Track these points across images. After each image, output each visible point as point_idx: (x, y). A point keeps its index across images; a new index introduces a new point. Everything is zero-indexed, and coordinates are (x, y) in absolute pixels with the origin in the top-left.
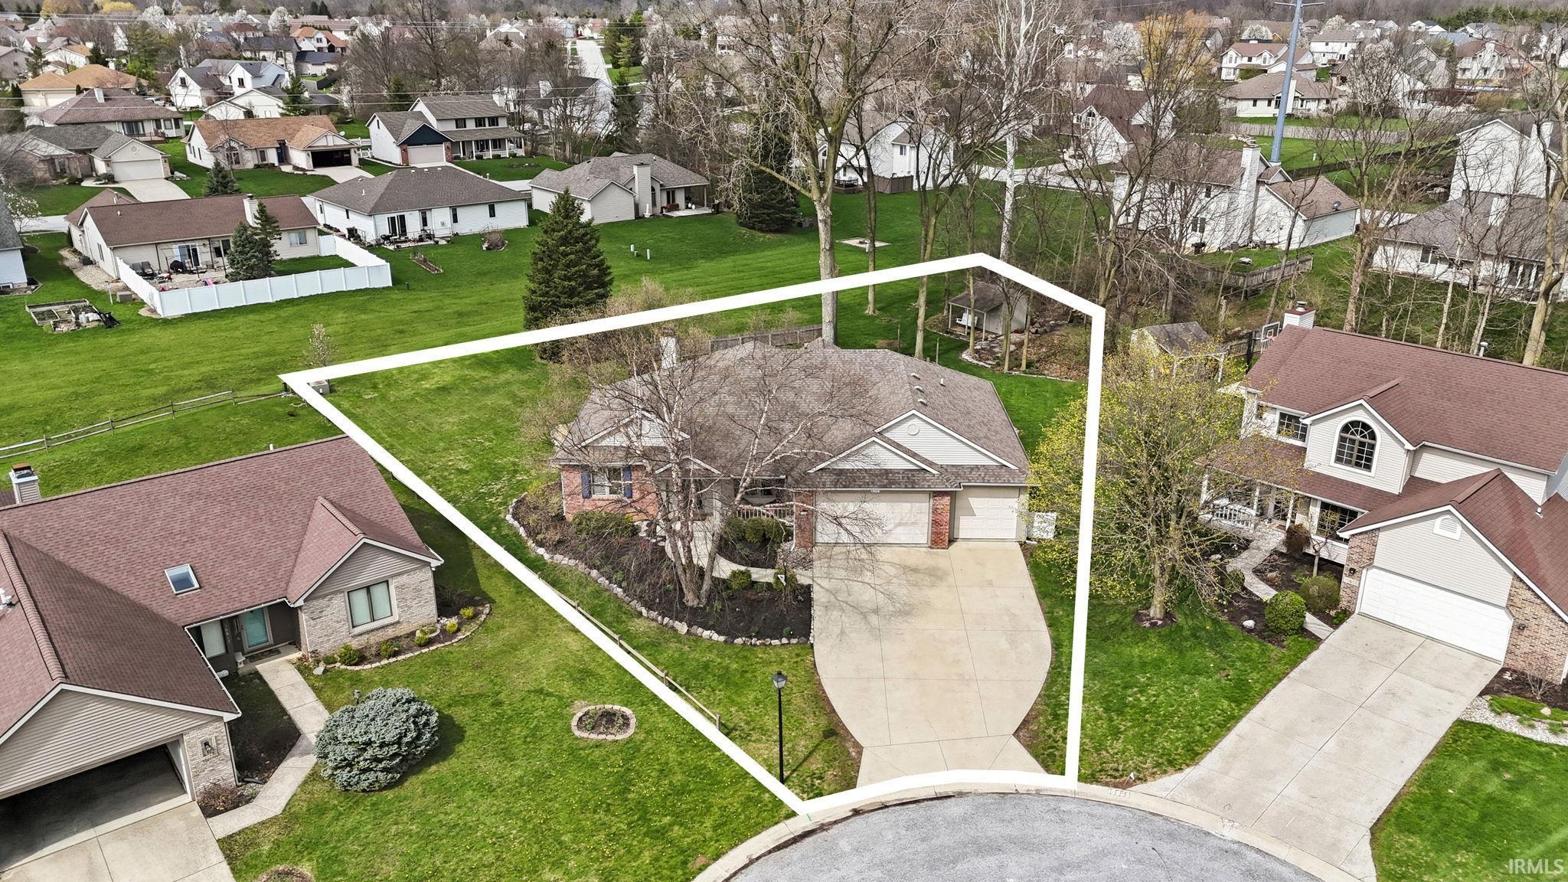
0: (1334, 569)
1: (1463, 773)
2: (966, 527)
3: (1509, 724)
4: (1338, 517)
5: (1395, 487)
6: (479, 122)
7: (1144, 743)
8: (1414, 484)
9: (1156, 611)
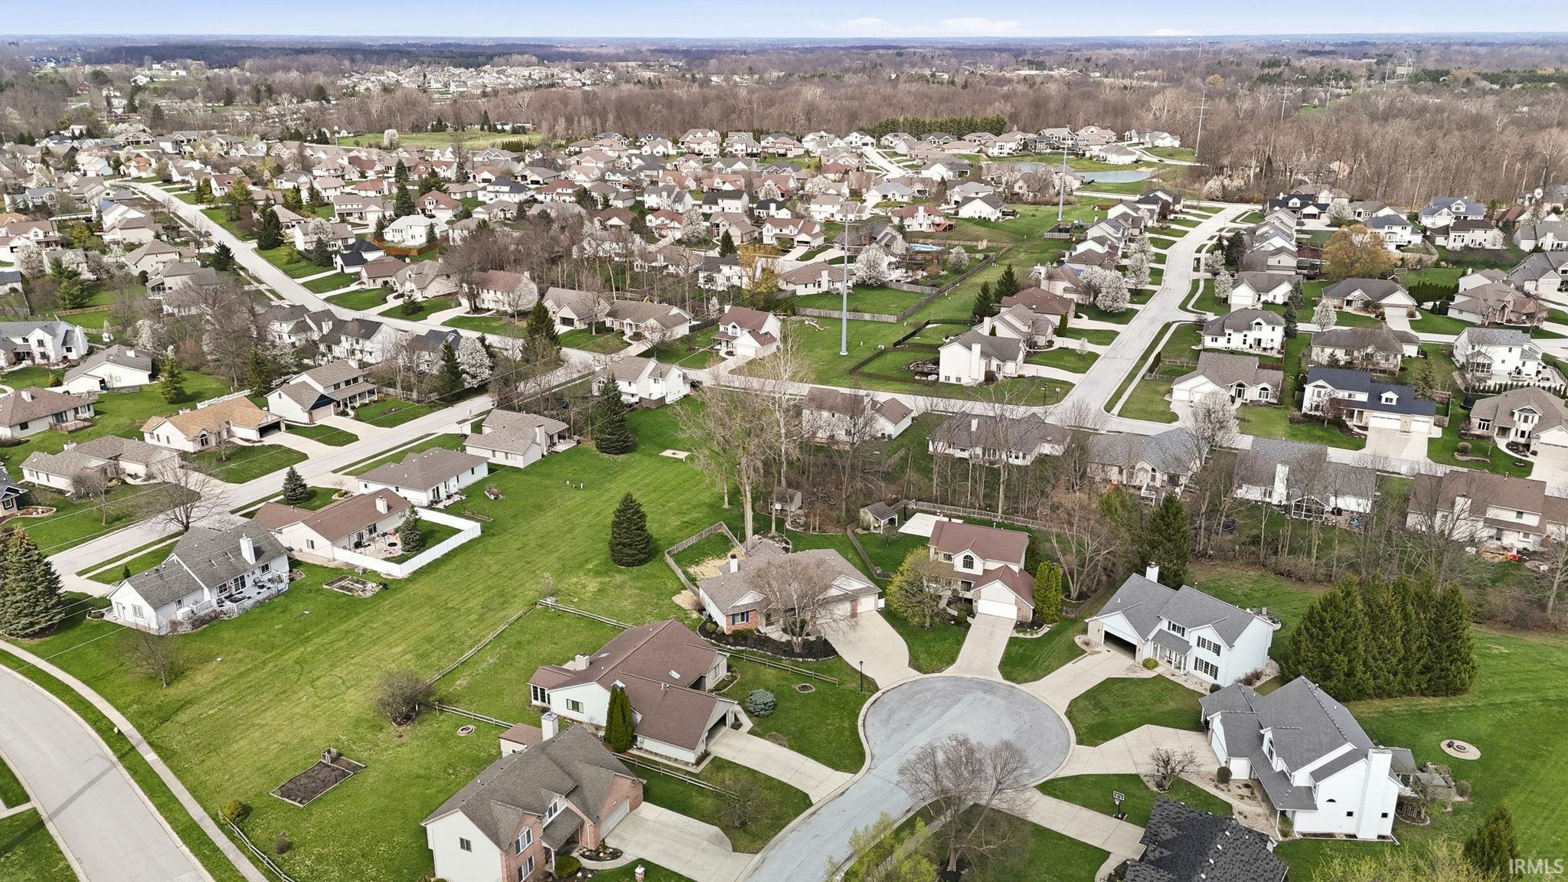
0: (970, 601)
1: (1014, 649)
2: (860, 609)
3: (1021, 635)
4: (968, 586)
5: (980, 573)
6: (347, 383)
7: (941, 660)
8: (985, 571)
9: (927, 625)
